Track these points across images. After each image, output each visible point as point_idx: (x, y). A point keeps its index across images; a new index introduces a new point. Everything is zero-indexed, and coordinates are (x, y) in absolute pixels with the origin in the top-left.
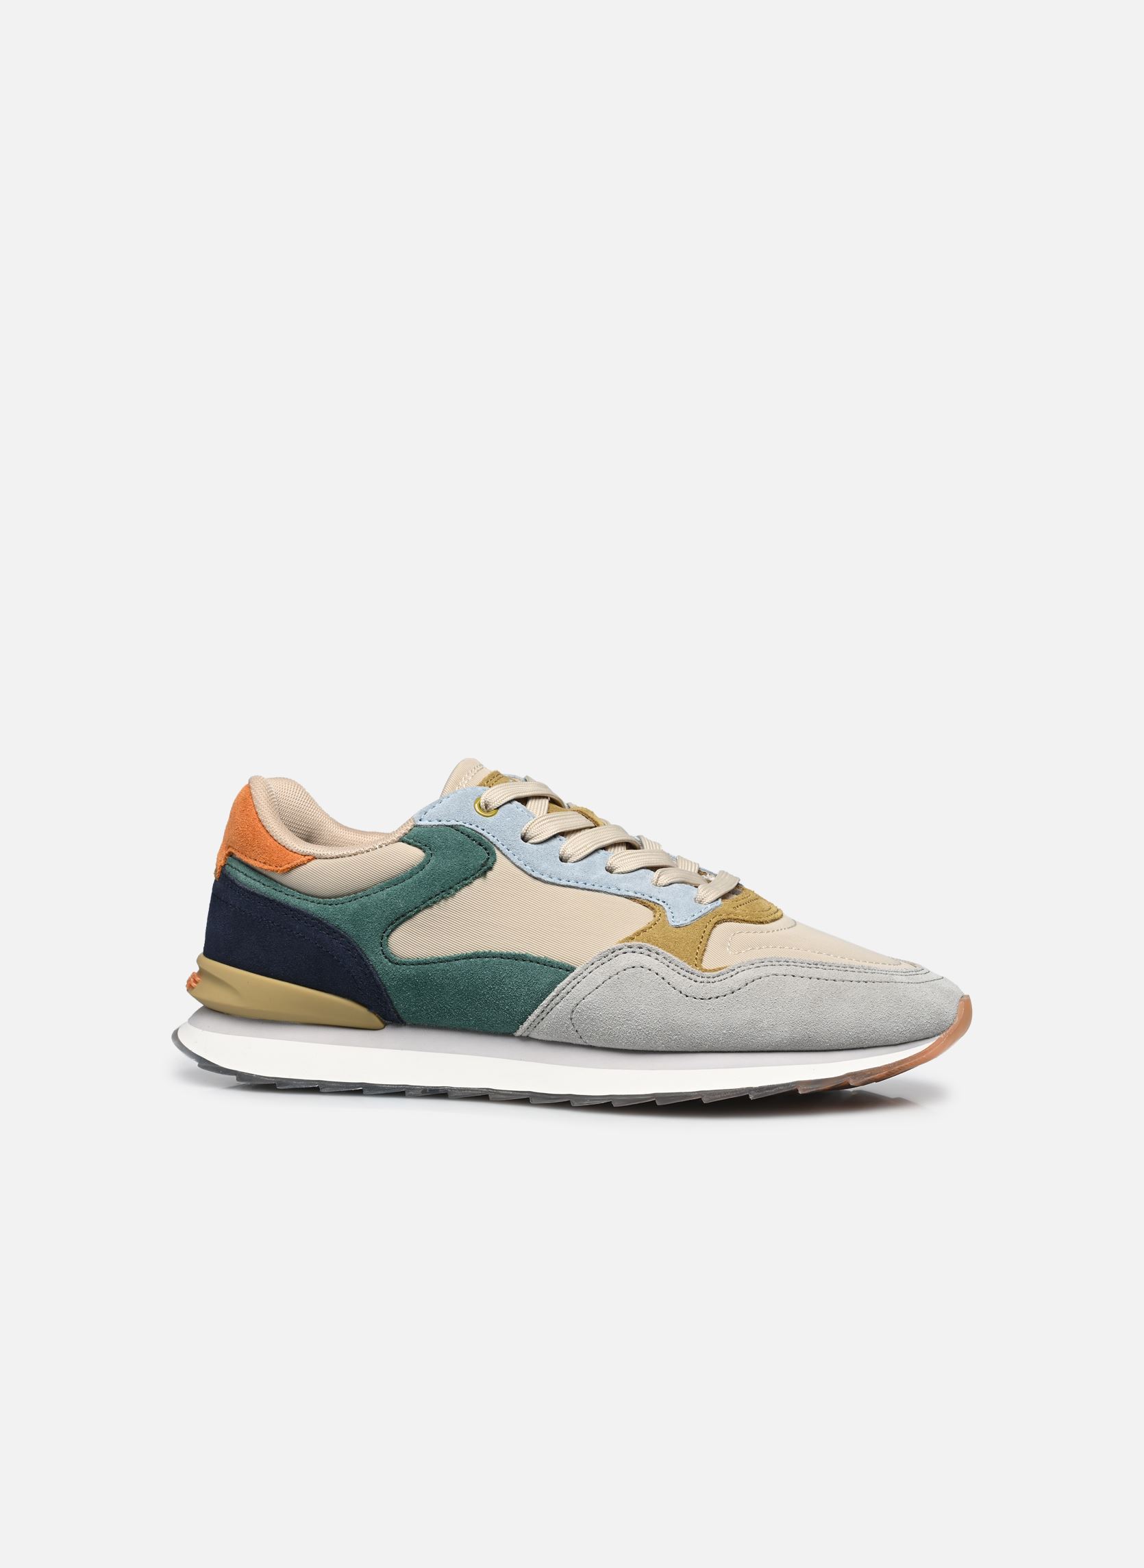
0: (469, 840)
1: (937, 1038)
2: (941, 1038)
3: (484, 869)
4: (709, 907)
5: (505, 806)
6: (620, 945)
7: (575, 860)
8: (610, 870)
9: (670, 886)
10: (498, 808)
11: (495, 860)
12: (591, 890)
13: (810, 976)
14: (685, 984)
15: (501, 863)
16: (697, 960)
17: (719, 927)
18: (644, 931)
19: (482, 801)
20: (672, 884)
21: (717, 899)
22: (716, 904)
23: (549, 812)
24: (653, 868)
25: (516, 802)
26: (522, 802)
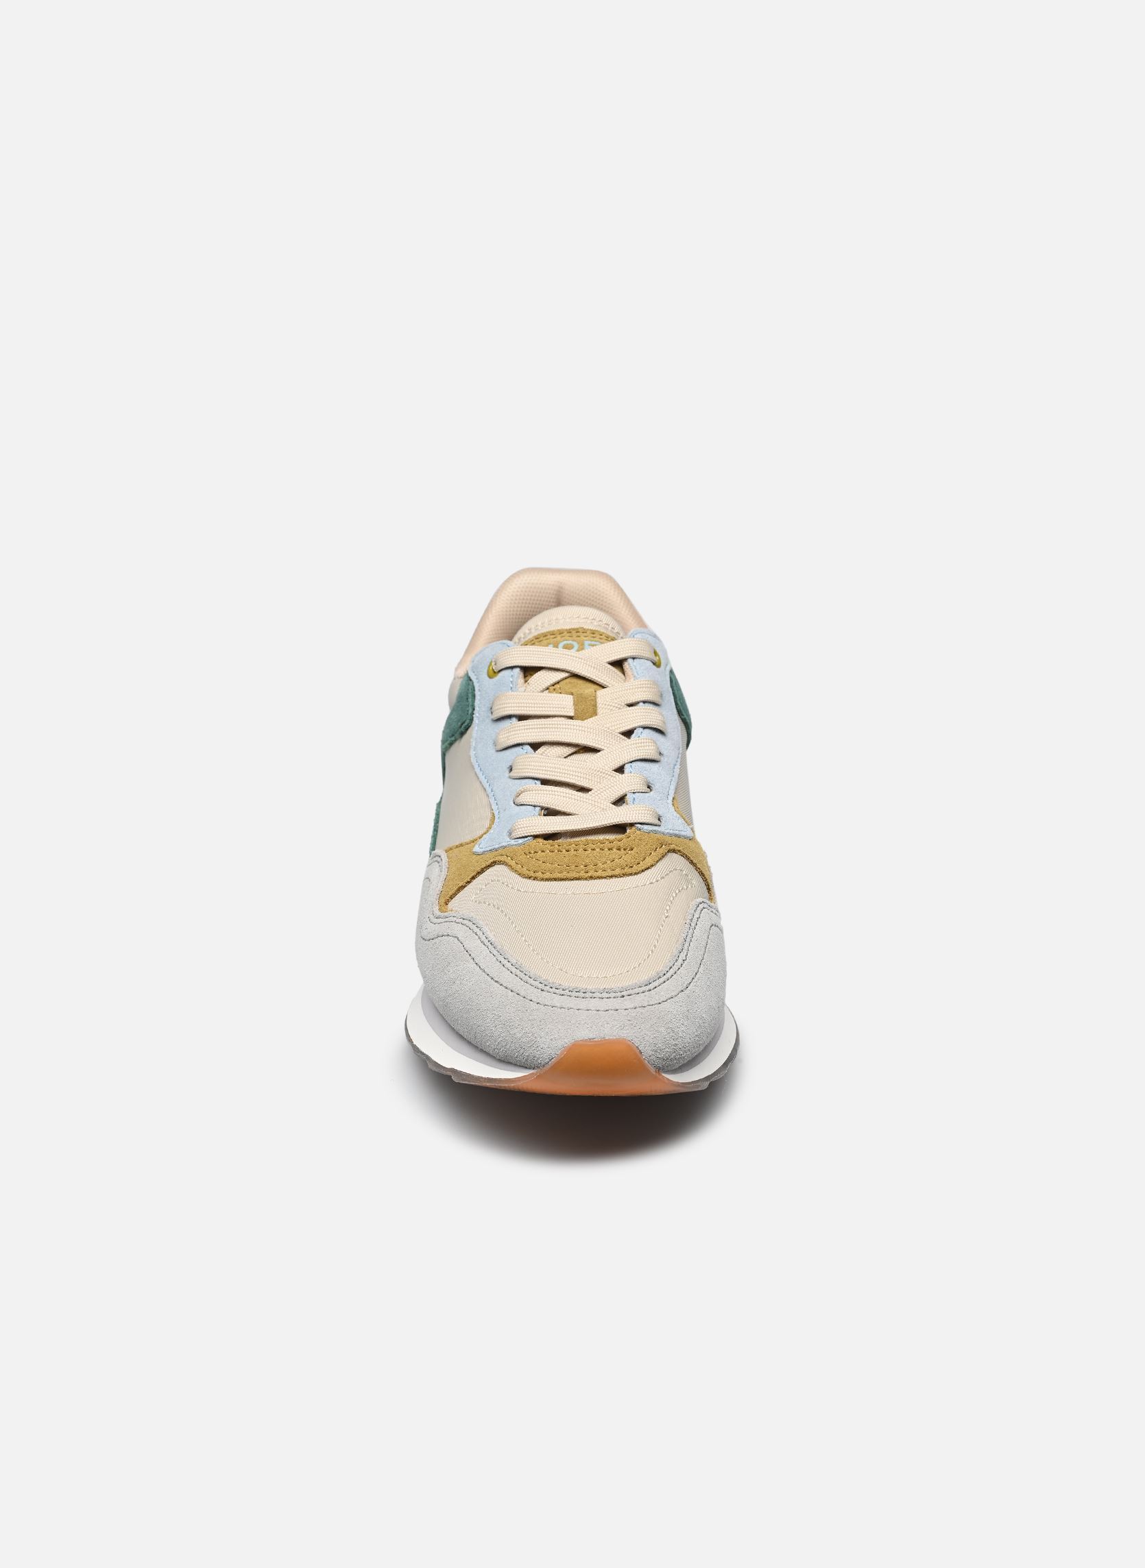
5: (505, 671)
6: (441, 852)
7: (498, 749)
8: (511, 769)
9: (521, 807)
10: (499, 671)
11: (469, 726)
12: (482, 785)
14: (425, 915)
15: (469, 732)
16: (448, 896)
17: (495, 867)
18: (462, 845)
19: (494, 659)
20: (524, 805)
21: (526, 837)
22: (520, 841)
23: (548, 689)
24: (545, 782)
25: (518, 670)
26: (528, 671)
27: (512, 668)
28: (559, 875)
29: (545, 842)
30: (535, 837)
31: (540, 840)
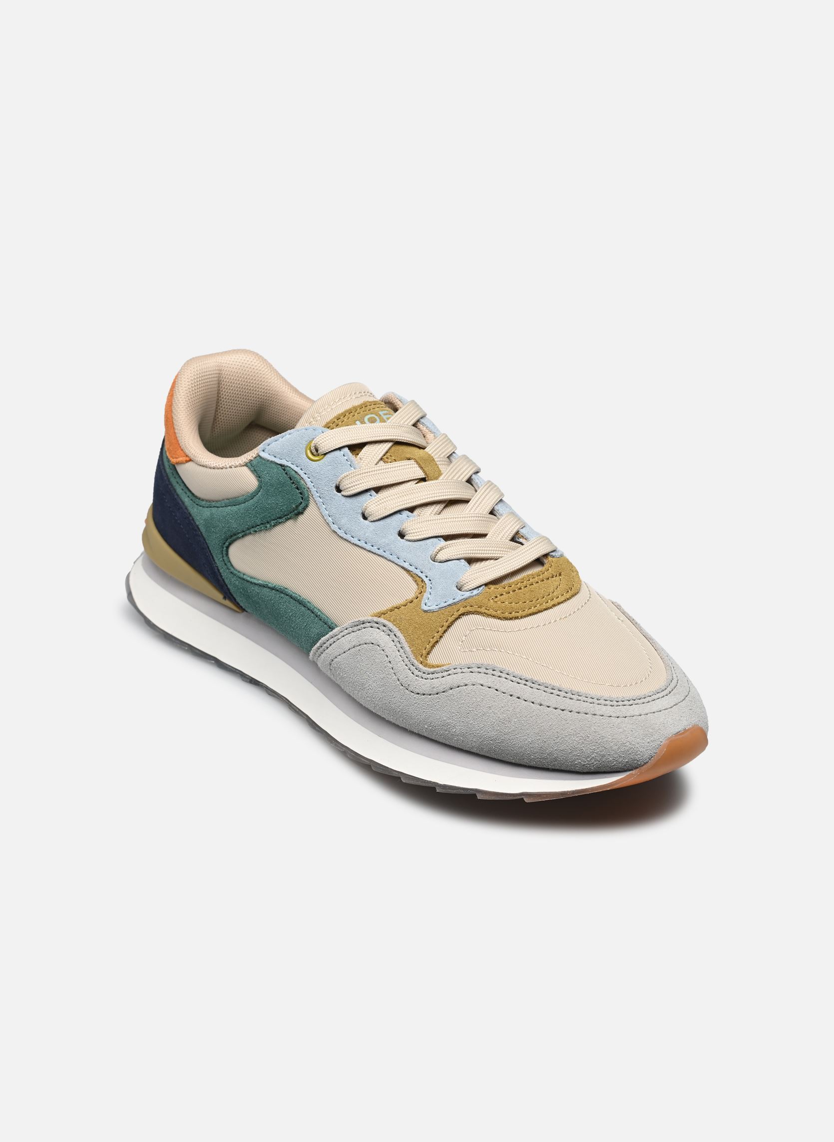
0: (289, 482)
1: (628, 773)
2: (632, 774)
3: (297, 511)
4: (468, 594)
5: (333, 454)
6: (370, 618)
7: (372, 520)
8: (402, 535)
9: (446, 563)
10: (325, 454)
11: (307, 506)
12: (375, 554)
13: (511, 693)
14: (406, 675)
15: (311, 511)
16: (423, 654)
17: (464, 618)
18: (398, 608)
19: (312, 445)
20: (450, 560)
21: (480, 586)
22: (475, 592)
23: (381, 459)
24: (447, 538)
25: (346, 449)
26: (356, 448)
27: (340, 449)
28: (530, 611)
29: (497, 586)
30: (486, 585)
31: (492, 587)
